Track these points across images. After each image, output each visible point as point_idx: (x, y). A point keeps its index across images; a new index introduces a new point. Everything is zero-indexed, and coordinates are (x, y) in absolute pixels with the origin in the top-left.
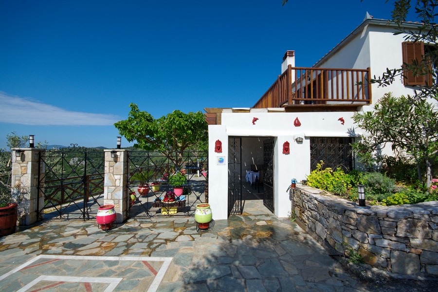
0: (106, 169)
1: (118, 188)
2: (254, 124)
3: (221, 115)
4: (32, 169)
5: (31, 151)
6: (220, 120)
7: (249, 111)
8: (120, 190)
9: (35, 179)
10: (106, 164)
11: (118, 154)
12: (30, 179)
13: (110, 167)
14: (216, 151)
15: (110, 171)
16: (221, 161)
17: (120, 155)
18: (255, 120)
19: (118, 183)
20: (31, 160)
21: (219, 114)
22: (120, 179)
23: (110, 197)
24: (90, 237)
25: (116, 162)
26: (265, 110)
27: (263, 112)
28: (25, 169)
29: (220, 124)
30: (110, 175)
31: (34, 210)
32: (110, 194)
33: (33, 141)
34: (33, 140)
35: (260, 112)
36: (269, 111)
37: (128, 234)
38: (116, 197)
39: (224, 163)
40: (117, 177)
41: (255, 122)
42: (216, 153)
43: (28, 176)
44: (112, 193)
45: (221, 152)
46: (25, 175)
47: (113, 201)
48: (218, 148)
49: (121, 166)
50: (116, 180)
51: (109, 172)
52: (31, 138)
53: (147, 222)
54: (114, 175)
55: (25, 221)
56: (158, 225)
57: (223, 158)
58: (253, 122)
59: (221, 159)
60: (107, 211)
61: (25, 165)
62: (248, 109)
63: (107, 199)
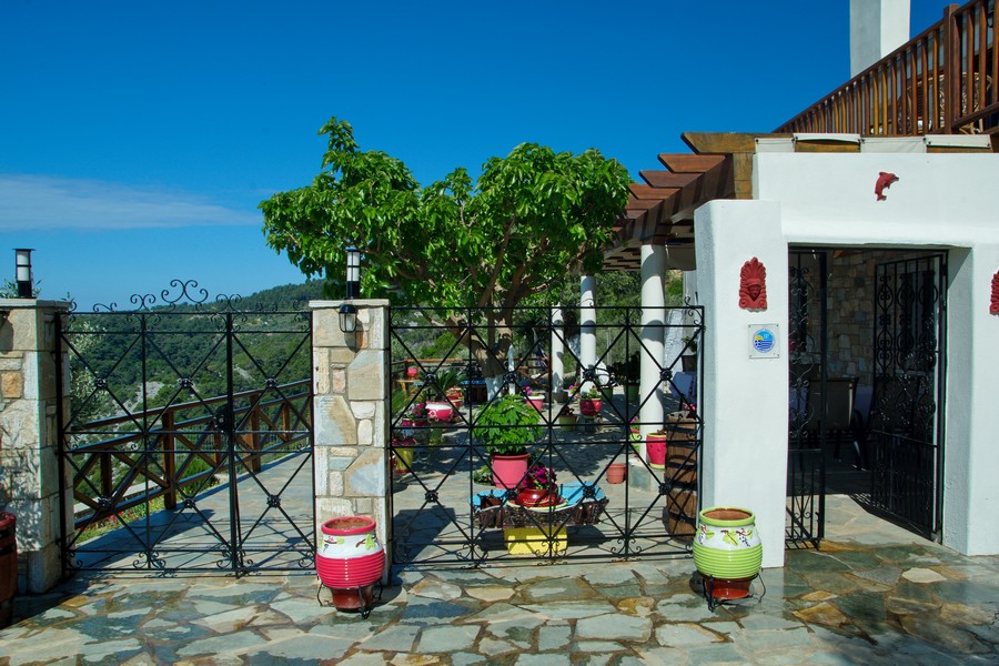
0: (320, 379)
1: (368, 450)
2: (881, 197)
3: (750, 163)
4: (39, 381)
5: (33, 311)
6: (748, 180)
7: (856, 147)
8: (375, 461)
9: (49, 419)
10: (320, 358)
11: (363, 316)
12: (35, 418)
13: (332, 369)
14: (743, 304)
15: (336, 387)
16: (764, 343)
17: (372, 321)
18: (886, 181)
19: (364, 431)
20: (34, 346)
21: (743, 156)
22: (372, 419)
23: (336, 488)
24: (313, 633)
25: (355, 348)
26: (916, 142)
27: (910, 151)
28: (14, 380)
29: (748, 195)
30: (337, 404)
31: (53, 539)
32: (337, 475)
33: (30, 273)
34: (29, 266)
35: (899, 150)
36: (931, 148)
37: (453, 624)
38: (361, 489)
39: (775, 349)
40: (360, 409)
41: (885, 192)
42: (746, 311)
43: (29, 409)
44: (343, 472)
45: (763, 306)
46: (18, 404)
47: (348, 503)
48: (752, 291)
49: (375, 367)
50: (358, 421)
51: (331, 392)
52: (22, 260)
53: (477, 581)
54: (348, 401)
55: (28, 578)
56: (536, 592)
57: (773, 331)
58: (878, 191)
59: (762, 334)
60: (361, 538)
61: (14, 364)
62: (854, 137)
63: (328, 495)
